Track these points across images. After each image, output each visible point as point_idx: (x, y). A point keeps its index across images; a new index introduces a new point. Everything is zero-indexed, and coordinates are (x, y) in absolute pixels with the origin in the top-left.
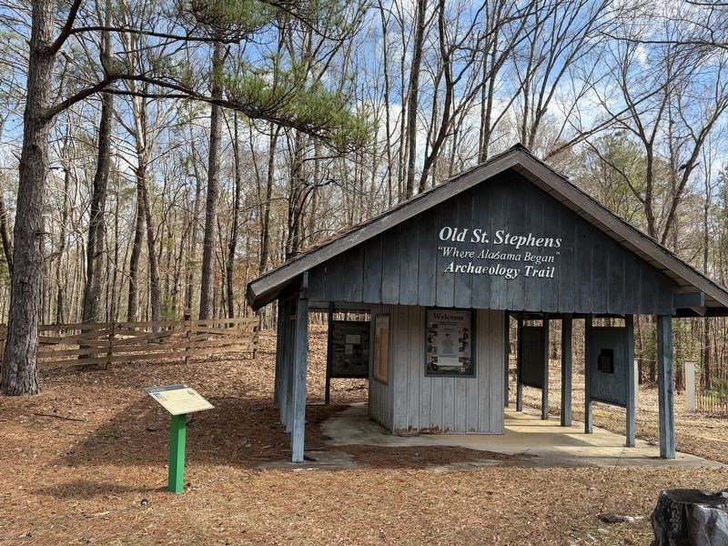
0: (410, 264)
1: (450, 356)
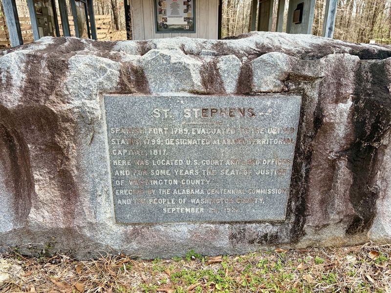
1: (177, 17)
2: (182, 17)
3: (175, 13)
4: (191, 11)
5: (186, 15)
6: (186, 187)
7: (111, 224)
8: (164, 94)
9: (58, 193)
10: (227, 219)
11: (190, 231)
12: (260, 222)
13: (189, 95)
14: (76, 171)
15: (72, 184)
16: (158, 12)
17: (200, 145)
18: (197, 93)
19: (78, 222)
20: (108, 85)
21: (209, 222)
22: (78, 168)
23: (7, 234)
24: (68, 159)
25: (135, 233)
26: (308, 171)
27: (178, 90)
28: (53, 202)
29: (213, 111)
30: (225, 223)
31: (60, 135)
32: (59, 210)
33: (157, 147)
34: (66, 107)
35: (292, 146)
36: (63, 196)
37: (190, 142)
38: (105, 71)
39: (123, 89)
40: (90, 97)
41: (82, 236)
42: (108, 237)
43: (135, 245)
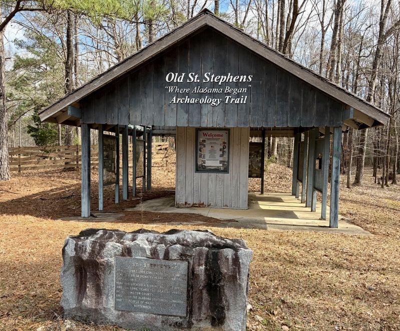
0: (147, 99)
1: (214, 160)
2: (218, 160)
3: (212, 157)
4: (226, 156)
5: (221, 159)
6: (144, 296)
7: (112, 309)
8: (137, 257)
9: (94, 293)
10: (161, 313)
11: (144, 317)
12: (175, 316)
13: (146, 258)
14: (102, 285)
15: (100, 290)
16: (198, 156)
17: (149, 279)
18: (149, 258)
19: (100, 307)
20: (117, 253)
21: (153, 314)
22: (103, 284)
23: (73, 309)
24: (100, 279)
25: (122, 315)
26: (192, 294)
27: (142, 256)
28: (92, 297)
29: (155, 265)
30: (160, 315)
31: (98, 270)
32: (94, 300)
33: (133, 278)
34: (102, 260)
35: (186, 282)
36: (96, 295)
37: (145, 277)
38: (117, 248)
39: (123, 255)
40: (111, 257)
41: (101, 313)
42: (111, 315)
43: (121, 320)
